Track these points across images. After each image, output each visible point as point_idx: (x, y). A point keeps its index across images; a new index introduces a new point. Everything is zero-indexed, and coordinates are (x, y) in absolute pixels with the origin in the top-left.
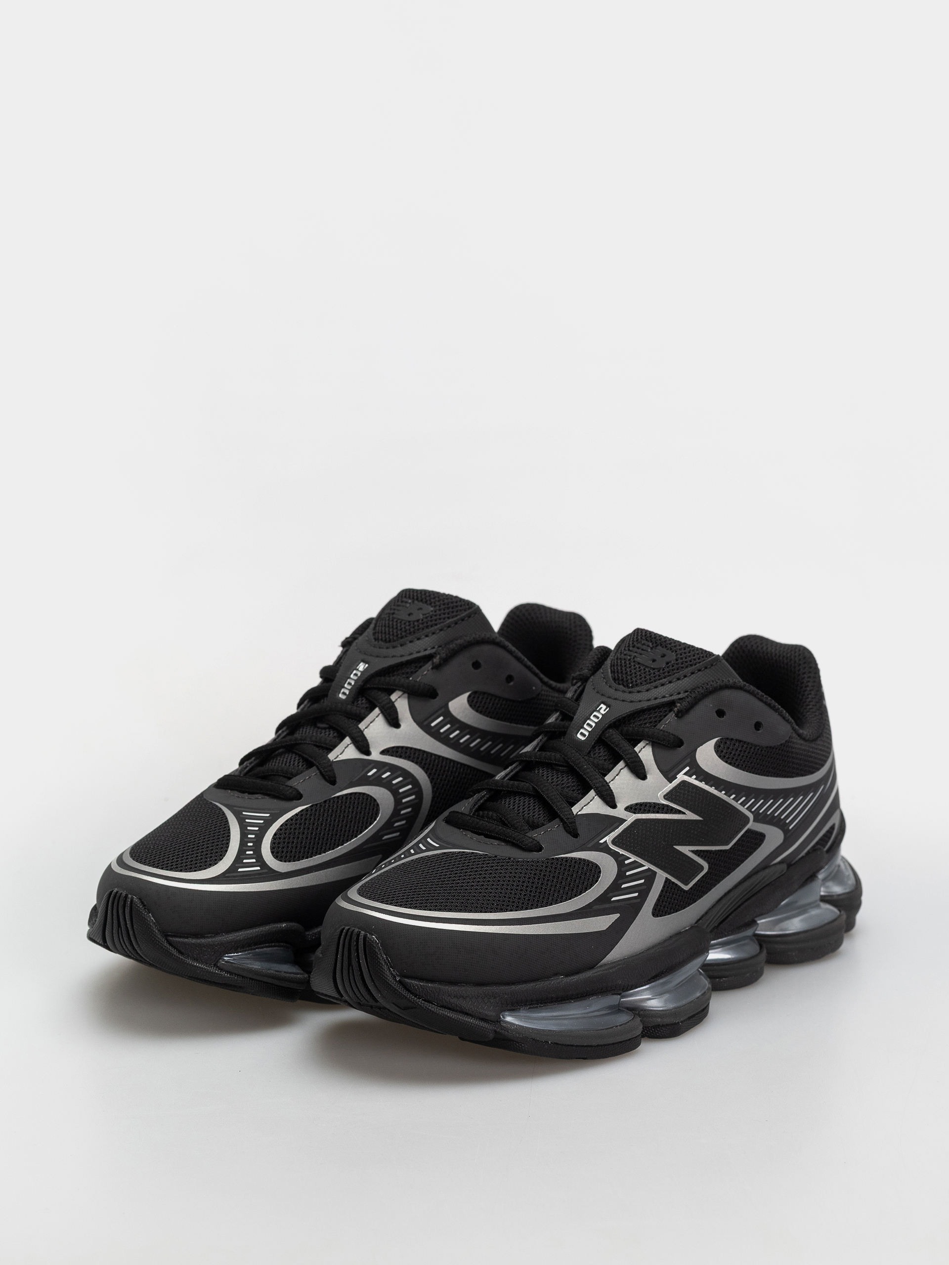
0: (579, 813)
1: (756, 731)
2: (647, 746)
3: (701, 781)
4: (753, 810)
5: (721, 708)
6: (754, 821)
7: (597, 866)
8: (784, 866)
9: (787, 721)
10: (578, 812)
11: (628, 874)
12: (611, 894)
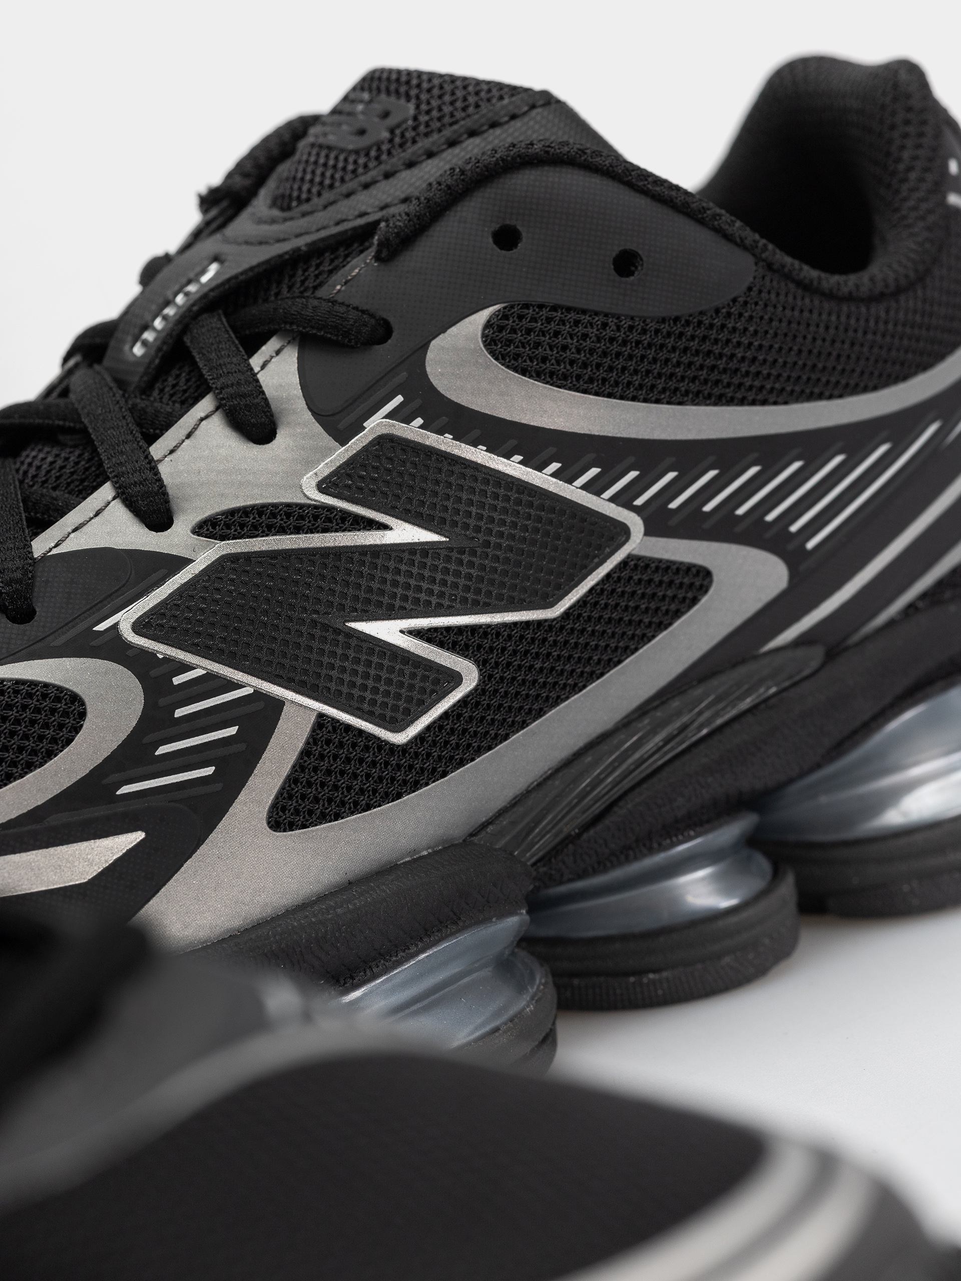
0: (54, 552)
1: (617, 278)
2: (285, 350)
3: (440, 432)
4: (639, 502)
5: (508, 222)
6: (648, 532)
7: (75, 698)
8: (817, 654)
9: (741, 244)
10: (50, 550)
11: (179, 713)
12: (115, 777)
